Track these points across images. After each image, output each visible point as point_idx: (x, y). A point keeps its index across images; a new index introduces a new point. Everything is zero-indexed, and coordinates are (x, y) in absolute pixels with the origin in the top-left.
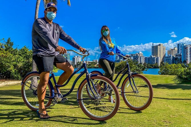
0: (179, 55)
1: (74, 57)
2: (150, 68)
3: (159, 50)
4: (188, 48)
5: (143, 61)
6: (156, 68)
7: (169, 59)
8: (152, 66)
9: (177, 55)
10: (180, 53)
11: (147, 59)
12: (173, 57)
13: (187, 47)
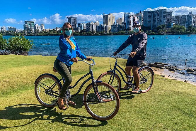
0: (124, 24)
1: (35, 25)
2: (98, 35)
3: (109, 19)
4: (132, 17)
5: (95, 29)
6: (103, 35)
7: (115, 27)
8: (100, 33)
9: (123, 24)
10: (125, 21)
11: (98, 27)
12: (119, 25)
13: (130, 16)
